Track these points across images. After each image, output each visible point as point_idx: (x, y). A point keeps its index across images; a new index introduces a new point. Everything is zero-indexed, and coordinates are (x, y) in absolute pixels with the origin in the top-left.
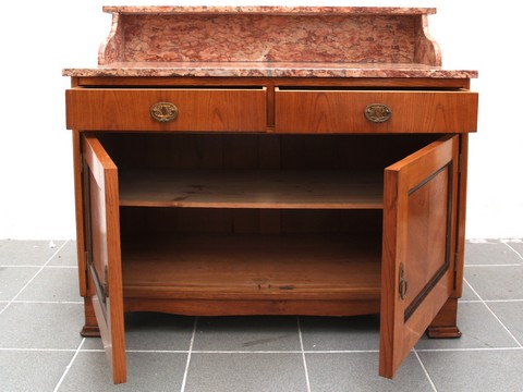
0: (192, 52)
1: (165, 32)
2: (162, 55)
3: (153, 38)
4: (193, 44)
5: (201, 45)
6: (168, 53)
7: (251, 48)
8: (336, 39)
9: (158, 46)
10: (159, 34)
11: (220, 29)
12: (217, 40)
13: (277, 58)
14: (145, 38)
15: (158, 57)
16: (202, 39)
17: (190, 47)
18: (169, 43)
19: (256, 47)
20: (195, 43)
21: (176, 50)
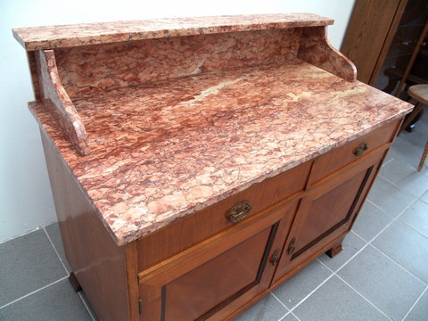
0: (130, 75)
1: (99, 56)
2: (96, 84)
3: (83, 66)
4: (131, 66)
5: (141, 66)
6: (103, 81)
7: (188, 62)
8: (254, 45)
9: (91, 75)
10: (91, 60)
11: (160, 46)
12: (157, 58)
13: (209, 68)
14: (74, 67)
15: (91, 88)
16: (142, 59)
17: (129, 70)
18: (104, 69)
19: (192, 61)
20: (134, 64)
21: (113, 76)
